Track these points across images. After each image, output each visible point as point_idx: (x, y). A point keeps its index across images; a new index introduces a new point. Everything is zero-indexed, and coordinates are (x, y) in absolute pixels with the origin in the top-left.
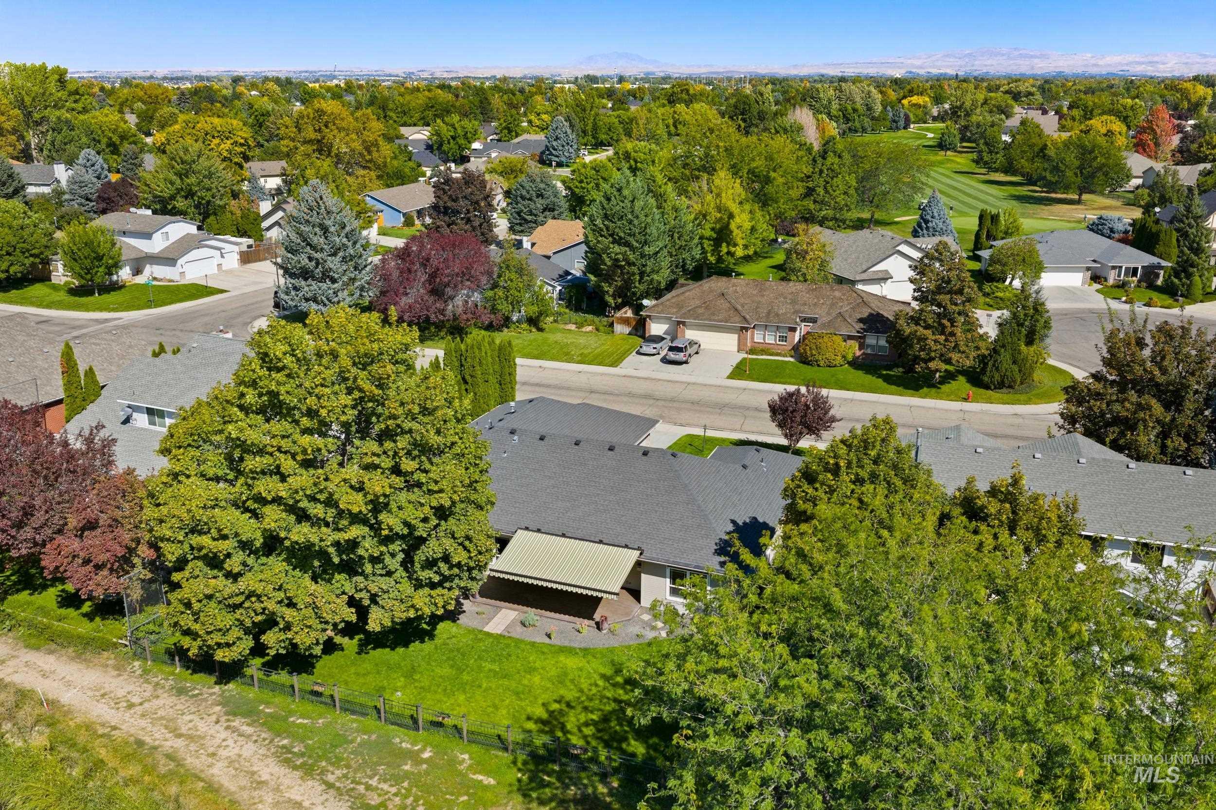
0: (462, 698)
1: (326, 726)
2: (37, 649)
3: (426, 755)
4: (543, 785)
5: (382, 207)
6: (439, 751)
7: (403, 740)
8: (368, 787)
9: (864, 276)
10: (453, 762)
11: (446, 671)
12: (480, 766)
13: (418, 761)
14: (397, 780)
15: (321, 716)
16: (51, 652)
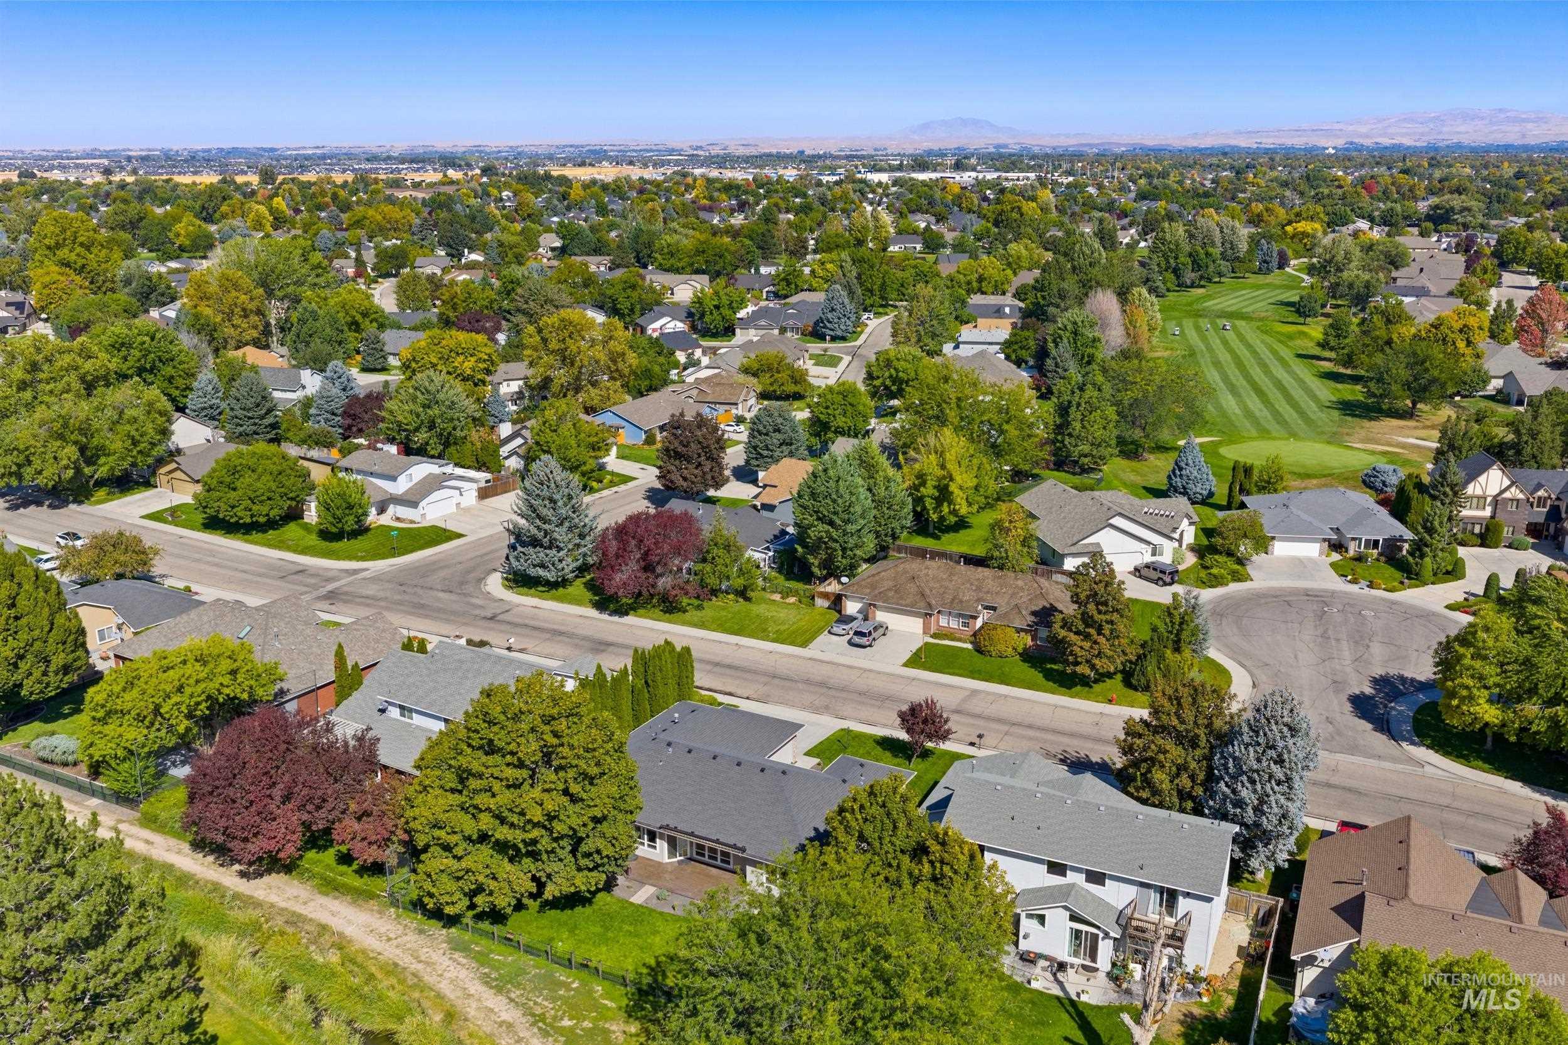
0: (604, 949)
1: (514, 961)
2: (327, 895)
3: (575, 985)
4: (643, 1009)
5: (624, 423)
6: (583, 984)
7: (562, 975)
8: (536, 1003)
9: (1074, 550)
10: (591, 992)
11: (598, 929)
12: (607, 995)
13: (569, 989)
14: (553, 1000)
15: (511, 954)
16: (336, 898)
